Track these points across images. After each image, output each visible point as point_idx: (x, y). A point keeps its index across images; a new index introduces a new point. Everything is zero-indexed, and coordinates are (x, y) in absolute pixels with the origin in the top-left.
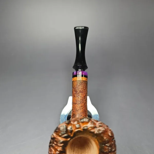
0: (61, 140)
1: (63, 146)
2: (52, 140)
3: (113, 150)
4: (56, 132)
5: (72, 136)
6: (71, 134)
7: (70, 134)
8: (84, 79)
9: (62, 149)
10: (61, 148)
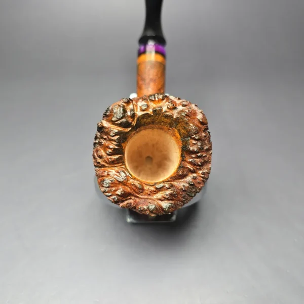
0: (116, 129)
1: (117, 139)
2: (99, 134)
3: (206, 148)
4: (106, 116)
5: (134, 123)
6: (133, 120)
7: (130, 120)
8: (159, 58)
9: (116, 145)
10: (115, 143)
